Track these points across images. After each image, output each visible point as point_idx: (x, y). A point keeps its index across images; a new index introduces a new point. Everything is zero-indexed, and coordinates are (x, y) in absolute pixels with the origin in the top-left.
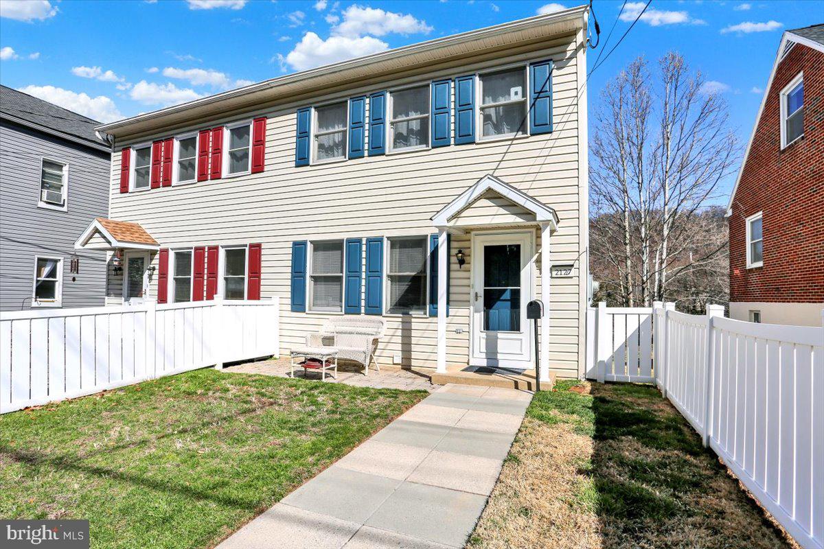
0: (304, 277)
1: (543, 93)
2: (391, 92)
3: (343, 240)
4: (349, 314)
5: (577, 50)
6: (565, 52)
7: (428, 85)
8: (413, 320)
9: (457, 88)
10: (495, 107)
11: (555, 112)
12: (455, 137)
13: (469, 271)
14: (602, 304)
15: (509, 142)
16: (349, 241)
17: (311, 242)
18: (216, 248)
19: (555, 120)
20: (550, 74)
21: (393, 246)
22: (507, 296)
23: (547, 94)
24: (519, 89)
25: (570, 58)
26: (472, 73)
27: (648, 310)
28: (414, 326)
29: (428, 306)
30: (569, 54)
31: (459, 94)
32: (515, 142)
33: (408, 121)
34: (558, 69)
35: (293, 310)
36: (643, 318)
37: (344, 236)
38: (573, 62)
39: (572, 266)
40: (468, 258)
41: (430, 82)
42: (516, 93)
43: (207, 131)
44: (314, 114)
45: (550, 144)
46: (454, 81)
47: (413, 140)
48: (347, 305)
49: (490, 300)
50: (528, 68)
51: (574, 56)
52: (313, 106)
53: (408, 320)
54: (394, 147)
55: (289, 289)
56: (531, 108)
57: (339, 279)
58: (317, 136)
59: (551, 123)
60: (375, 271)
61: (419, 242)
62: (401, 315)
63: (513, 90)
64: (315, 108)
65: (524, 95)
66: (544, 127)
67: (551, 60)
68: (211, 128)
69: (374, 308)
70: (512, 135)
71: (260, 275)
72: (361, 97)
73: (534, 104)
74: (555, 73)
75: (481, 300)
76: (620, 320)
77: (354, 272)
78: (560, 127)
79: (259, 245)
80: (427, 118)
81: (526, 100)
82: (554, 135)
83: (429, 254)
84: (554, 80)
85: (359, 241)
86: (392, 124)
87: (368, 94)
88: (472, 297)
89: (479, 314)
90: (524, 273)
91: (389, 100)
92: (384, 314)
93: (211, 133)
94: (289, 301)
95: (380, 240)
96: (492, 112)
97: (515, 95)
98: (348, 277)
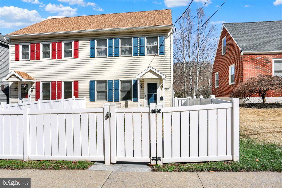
0: (94, 91)
1: (162, 44)
2: (121, 39)
3: (107, 80)
4: (109, 101)
5: (170, 34)
6: (168, 34)
7: (132, 38)
8: (128, 103)
9: (140, 40)
10: (150, 46)
11: (165, 49)
12: (139, 54)
13: (143, 89)
14: (176, 97)
15: (154, 56)
16: (109, 81)
17: (96, 81)
18: (61, 82)
19: (165, 51)
20: (164, 40)
21: (122, 82)
22: (153, 96)
23: (163, 45)
24: (156, 42)
25: (169, 36)
26: (144, 36)
27: (186, 99)
28: (129, 104)
29: (132, 99)
30: (169, 35)
31: (140, 42)
32: (155, 56)
33: (125, 47)
34: (166, 38)
35: (90, 101)
36: (185, 100)
37: (107, 79)
38: (170, 37)
39: (169, 88)
40: (143, 86)
41: (132, 37)
42: (155, 43)
43: (55, 42)
44: (96, 42)
45: (164, 57)
46: (139, 38)
47: (127, 53)
48: (109, 99)
49: (149, 97)
50: (159, 37)
51: (170, 36)
52: (95, 39)
53: (127, 102)
54: (122, 54)
55: (89, 94)
56: (159, 48)
57: (106, 92)
58: (97, 49)
59: (164, 52)
60: (117, 89)
61: (130, 81)
62: (125, 101)
63: (155, 42)
64: (96, 40)
65: (157, 44)
66: (162, 53)
67: (164, 36)
68: (57, 42)
69: (117, 100)
70: (154, 54)
71: (78, 90)
72: (112, 39)
73: (160, 47)
74: (165, 39)
75: (147, 97)
76: (180, 101)
77: (110, 89)
78: (167, 53)
79: (78, 81)
80: (131, 47)
81: (158, 46)
82: (165, 55)
83: (132, 85)
84: (165, 41)
85: (112, 81)
86: (121, 48)
87: (114, 38)
88: (144, 96)
89: (146, 100)
90: (158, 90)
91: (120, 40)
92: (120, 101)
93: (57, 43)
94: (89, 98)
95: (118, 81)
96: (149, 47)
97: (155, 44)
98: (108, 91)
